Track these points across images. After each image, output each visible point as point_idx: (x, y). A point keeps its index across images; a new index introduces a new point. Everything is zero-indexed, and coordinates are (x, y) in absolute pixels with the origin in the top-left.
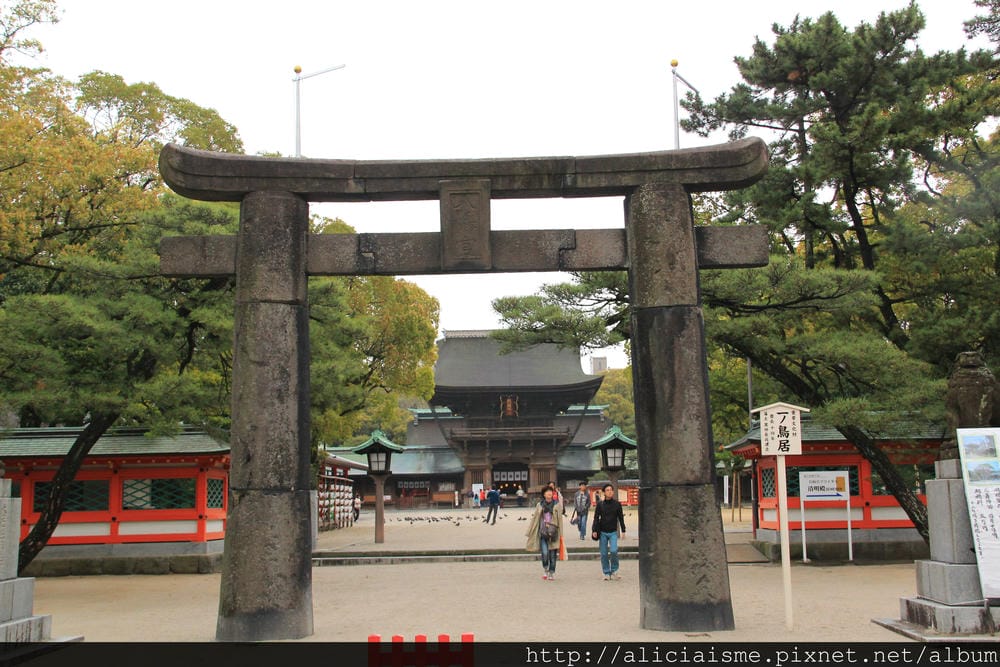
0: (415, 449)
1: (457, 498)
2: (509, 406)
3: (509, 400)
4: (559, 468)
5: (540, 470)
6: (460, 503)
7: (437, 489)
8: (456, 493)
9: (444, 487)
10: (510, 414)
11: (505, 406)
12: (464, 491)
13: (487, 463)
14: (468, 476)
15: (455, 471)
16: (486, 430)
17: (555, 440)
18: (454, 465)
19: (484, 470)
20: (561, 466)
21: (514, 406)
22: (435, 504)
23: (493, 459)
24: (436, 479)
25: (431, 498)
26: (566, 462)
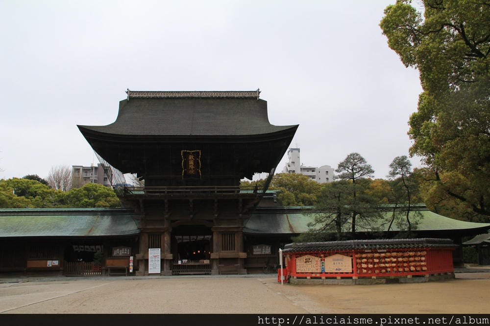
0: (92, 211)
1: (131, 264)
2: (191, 163)
3: (191, 157)
4: (245, 231)
5: (225, 233)
6: (136, 269)
7: (110, 254)
8: (131, 258)
9: (119, 252)
10: (192, 172)
11: (186, 163)
12: (139, 256)
13: (166, 225)
14: (145, 239)
15: (130, 233)
16: (165, 189)
17: (241, 200)
18: (129, 228)
19: (163, 232)
20: (247, 228)
21: (196, 164)
22: (107, 270)
23: (173, 221)
24: (109, 243)
25: (103, 263)
26: (252, 226)
